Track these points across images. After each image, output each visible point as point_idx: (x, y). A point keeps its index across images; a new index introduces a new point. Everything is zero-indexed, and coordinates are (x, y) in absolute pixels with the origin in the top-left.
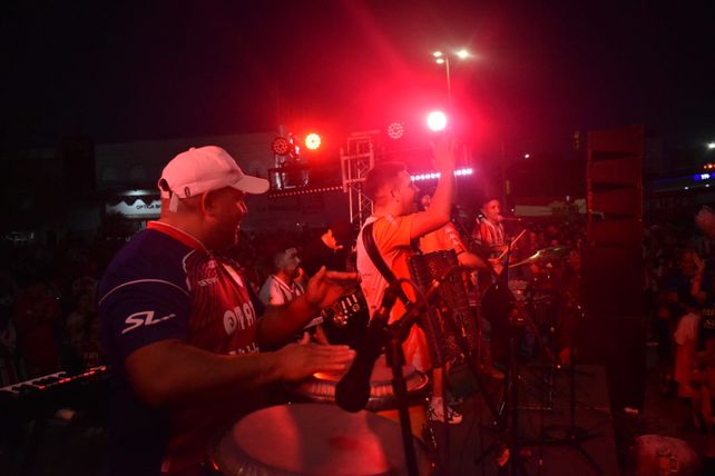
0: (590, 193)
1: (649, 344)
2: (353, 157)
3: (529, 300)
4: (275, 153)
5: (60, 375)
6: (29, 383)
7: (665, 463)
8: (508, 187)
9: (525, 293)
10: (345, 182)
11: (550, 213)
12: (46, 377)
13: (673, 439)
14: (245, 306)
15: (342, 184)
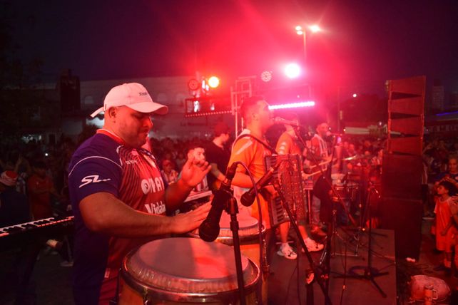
0: (390, 119)
1: (425, 218)
2: (238, 93)
3: (345, 186)
4: (190, 89)
5: (51, 220)
6: (32, 223)
7: (429, 293)
8: (341, 115)
9: (342, 181)
10: (233, 108)
11: (368, 133)
12: (42, 220)
13: (434, 279)
14: (156, 179)
15: (230, 109)
